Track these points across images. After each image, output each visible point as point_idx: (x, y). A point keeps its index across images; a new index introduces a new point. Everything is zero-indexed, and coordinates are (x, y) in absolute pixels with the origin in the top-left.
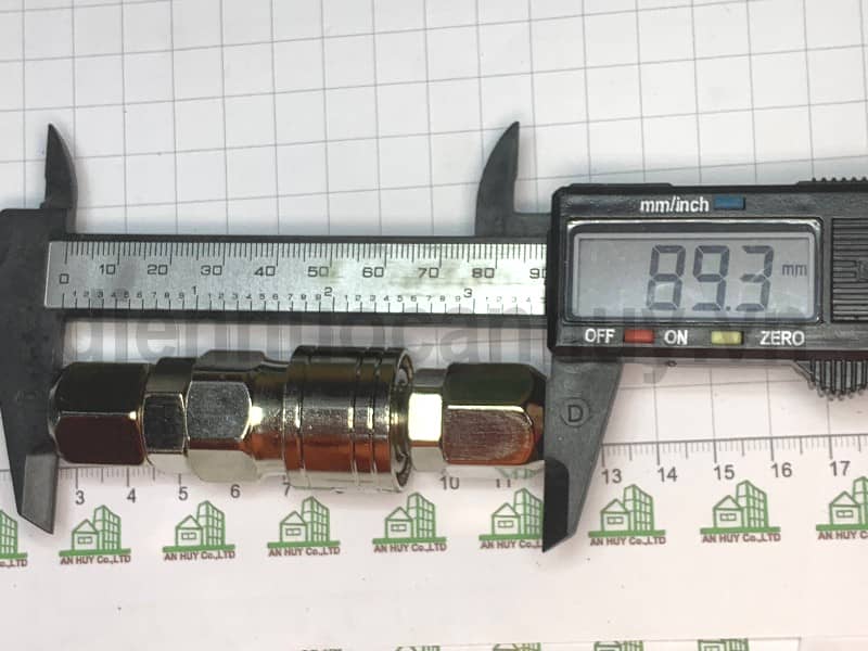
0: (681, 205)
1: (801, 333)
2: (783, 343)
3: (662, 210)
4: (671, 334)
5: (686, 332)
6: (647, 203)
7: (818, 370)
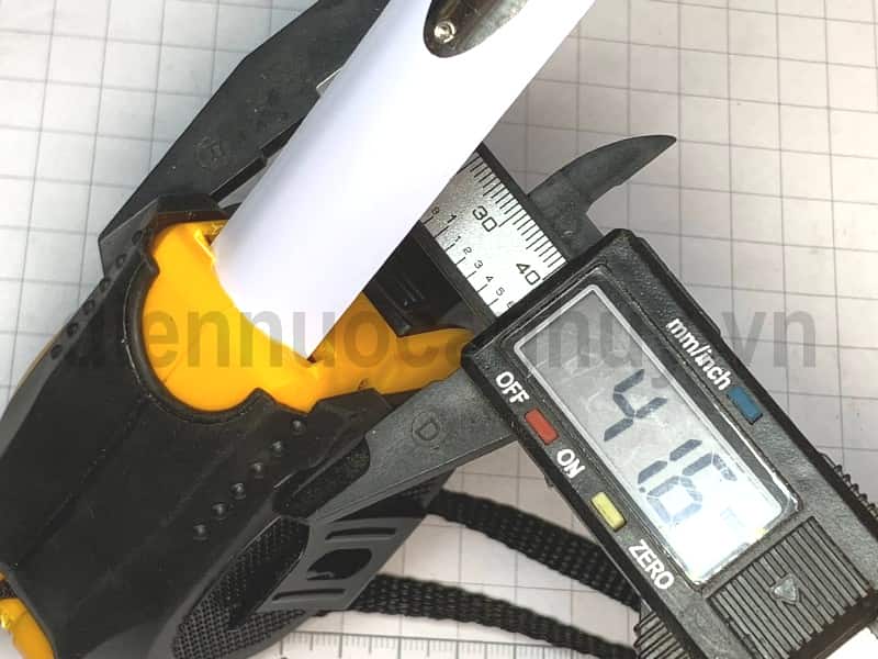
1: (671, 579)
2: (647, 570)
4: (569, 455)
5: (583, 468)
6: (681, 324)
7: (650, 625)
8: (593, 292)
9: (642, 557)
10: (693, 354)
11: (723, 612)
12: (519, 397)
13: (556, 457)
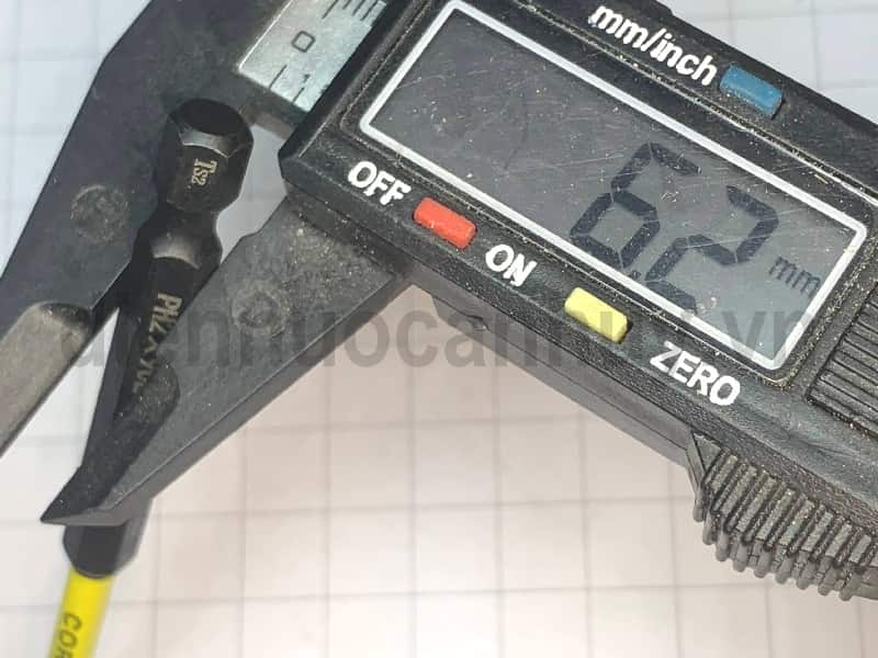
10: (644, 48)
11: (838, 409)
12: (394, 194)
13: (485, 263)
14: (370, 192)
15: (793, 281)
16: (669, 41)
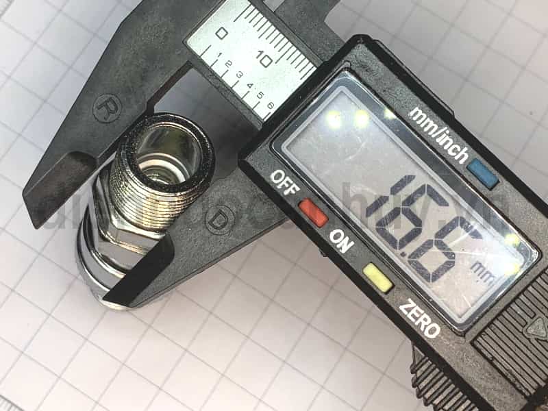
0: (445, 139)
1: (438, 329)
2: (417, 323)
3: (426, 130)
4: (340, 234)
5: (352, 243)
6: (420, 112)
7: (424, 368)
8: (342, 92)
9: (411, 313)
10: (433, 136)
11: (485, 352)
12: (291, 190)
13: (329, 237)
14: (279, 187)
15: (481, 276)
16: (447, 134)
